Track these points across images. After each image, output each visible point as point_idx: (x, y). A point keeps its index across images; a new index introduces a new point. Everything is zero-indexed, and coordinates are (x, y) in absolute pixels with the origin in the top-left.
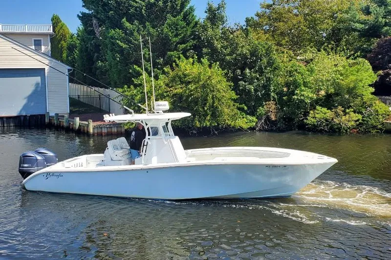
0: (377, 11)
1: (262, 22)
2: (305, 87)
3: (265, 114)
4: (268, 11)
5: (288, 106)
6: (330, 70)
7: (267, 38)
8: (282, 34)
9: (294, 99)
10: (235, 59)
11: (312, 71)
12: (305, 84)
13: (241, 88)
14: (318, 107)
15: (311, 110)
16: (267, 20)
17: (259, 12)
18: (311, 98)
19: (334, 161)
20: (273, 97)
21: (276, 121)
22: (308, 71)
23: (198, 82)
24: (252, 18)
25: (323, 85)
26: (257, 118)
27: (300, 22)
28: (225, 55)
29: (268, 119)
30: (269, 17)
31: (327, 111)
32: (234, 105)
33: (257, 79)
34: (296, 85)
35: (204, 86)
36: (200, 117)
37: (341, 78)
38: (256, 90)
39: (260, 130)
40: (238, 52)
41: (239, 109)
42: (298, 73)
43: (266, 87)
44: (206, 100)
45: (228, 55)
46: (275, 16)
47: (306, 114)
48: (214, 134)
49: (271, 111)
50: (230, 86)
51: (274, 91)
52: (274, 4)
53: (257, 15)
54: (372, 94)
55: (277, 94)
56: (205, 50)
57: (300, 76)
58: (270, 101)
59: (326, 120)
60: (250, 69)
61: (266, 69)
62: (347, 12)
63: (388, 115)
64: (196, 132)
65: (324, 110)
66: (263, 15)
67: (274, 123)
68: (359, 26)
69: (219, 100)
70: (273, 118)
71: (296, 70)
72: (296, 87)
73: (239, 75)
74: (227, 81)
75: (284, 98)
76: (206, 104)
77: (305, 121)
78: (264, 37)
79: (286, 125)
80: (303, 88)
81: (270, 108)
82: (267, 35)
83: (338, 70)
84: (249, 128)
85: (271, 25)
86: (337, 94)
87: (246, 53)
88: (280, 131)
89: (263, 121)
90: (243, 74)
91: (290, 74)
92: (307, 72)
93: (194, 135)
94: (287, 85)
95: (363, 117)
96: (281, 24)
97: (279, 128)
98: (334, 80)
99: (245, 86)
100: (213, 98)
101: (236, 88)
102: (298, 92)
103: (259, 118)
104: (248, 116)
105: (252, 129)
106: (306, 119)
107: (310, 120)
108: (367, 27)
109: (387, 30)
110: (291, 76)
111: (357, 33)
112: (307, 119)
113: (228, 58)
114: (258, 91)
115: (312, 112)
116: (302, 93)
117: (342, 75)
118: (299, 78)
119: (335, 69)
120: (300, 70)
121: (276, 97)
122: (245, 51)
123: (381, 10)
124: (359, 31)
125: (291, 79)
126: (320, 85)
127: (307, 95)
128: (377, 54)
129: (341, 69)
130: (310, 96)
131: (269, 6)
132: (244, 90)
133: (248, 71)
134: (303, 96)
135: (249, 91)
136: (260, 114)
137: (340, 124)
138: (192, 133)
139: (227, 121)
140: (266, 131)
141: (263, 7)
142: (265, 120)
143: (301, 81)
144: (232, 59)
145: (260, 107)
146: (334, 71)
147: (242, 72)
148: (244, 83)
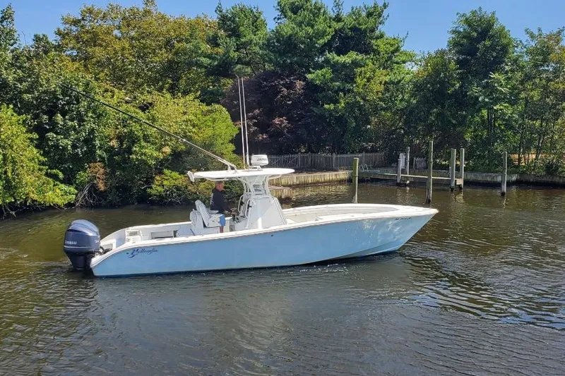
0: (226, 43)
1: (67, 44)
2: (146, 142)
3: (88, 182)
4: (74, 28)
5: (124, 169)
6: (178, 120)
7: (78, 68)
8: (99, 64)
9: (133, 159)
11: (154, 120)
12: (146, 138)
13: (50, 143)
14: (166, 171)
15: (156, 174)
16: (73, 41)
17: (62, 29)
18: (156, 159)
19: (434, 211)
20: (100, 156)
21: (105, 191)
22: (148, 119)
24: (44, 36)
25: (171, 140)
26: (76, 188)
27: (123, 49)
28: (20, 92)
29: (94, 189)
30: (77, 38)
31: (180, 176)
32: (40, 170)
33: (75, 129)
34: (133, 139)
37: (194, 130)
38: (74, 147)
39: (82, 206)
40: (41, 89)
41: (47, 175)
43: (88, 141)
45: (27, 92)
46: (86, 37)
47: (149, 181)
48: (9, 216)
49: (98, 178)
50: (31, 140)
51: (100, 148)
52: (83, 19)
53: (59, 33)
54: (233, 152)
55: (105, 151)
57: (138, 127)
58: (95, 162)
59: (178, 189)
60: (64, 115)
61: (86, 115)
62: (187, 41)
65: (175, 174)
66: (67, 34)
67: (102, 195)
68: (206, 61)
70: (102, 187)
72: (134, 143)
73: (46, 124)
74: (27, 132)
75: (116, 158)
77: (149, 190)
78: (73, 66)
79: (120, 197)
80: (143, 144)
81: (96, 173)
82: (77, 65)
83: (189, 120)
84: (66, 205)
85: (79, 48)
86: (188, 152)
87: (55, 91)
88: (112, 206)
89: (86, 192)
90: (52, 122)
94: (120, 138)
96: (97, 49)
97: (111, 201)
98: (185, 133)
99: (58, 140)
101: (41, 144)
102: (137, 149)
103: (79, 188)
104: (63, 185)
105: (70, 205)
106: (149, 187)
107: (156, 189)
108: (216, 63)
109: (240, 69)
110: (124, 126)
111: (203, 70)
112: (151, 188)
113: (26, 96)
114: (77, 147)
115: (158, 178)
116: (144, 151)
117: (194, 126)
118: (136, 128)
119: (185, 118)
121: (105, 155)
122: (54, 87)
123: (232, 42)
124: (206, 68)
125: (126, 131)
126: (165, 140)
127: (150, 153)
128: (232, 99)
129: (193, 118)
130: (155, 155)
131: (76, 22)
132: (56, 146)
133: (59, 117)
134: (145, 155)
135: (65, 148)
136: (81, 182)
137: (196, 193)
140: (91, 207)
141: (67, 23)
142: (89, 192)
143: (140, 134)
144: (33, 98)
145: (81, 172)
146: (184, 121)
147: (50, 119)
148: (55, 136)
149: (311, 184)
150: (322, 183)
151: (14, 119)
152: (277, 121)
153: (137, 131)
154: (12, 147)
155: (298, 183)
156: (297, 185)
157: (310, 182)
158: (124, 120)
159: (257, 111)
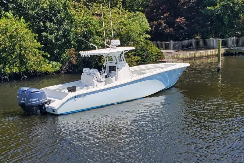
2: (97, 36)
3: (68, 60)
6: (116, 22)
9: (90, 45)
10: (37, 13)
12: (98, 34)
13: (44, 38)
20: (73, 45)
21: (77, 64)
23: (6, 33)
26: (61, 63)
29: (71, 62)
32: (39, 53)
35: (11, 37)
36: (10, 64)
38: (57, 40)
39: (65, 73)
40: (40, 7)
41: (43, 56)
42: (92, 24)
43: (65, 36)
44: (14, 49)
45: (32, 9)
48: (24, 78)
49: (73, 57)
50: (35, 37)
51: (74, 40)
54: (149, 39)
55: (76, 42)
56: (10, 6)
57: (93, 27)
58: (71, 48)
63: (160, 56)
64: (7, 78)
67: (75, 66)
69: (26, 49)
70: (74, 62)
71: (90, 22)
73: (42, 27)
74: (32, 32)
76: (14, 52)
77: (100, 64)
80: (96, 37)
83: (122, 22)
84: (54, 72)
87: (46, 8)
89: (67, 65)
90: (45, 27)
91: (85, 25)
92: (98, 24)
93: (6, 80)
95: (141, 59)
98: (119, 29)
99: (47, 36)
100: (20, 47)
101: (40, 39)
102: (92, 40)
103: (63, 63)
104: (54, 62)
105: (59, 72)
110: (86, 27)
113: (31, 12)
114: (59, 40)
118: (92, 28)
120: (92, 22)
121: (76, 44)
122: (45, 6)
125: (86, 30)
126: (108, 34)
128: (153, 8)
129: (124, 20)
130: (101, 43)
132: (46, 40)
133: (48, 24)
135: (51, 40)
136: (64, 60)
138: (4, 79)
139: (34, 67)
140: (70, 73)
142: (69, 64)
143: (94, 31)
144: (35, 13)
145: (64, 54)
146: (119, 23)
147: (44, 24)
148: (46, 34)
149: (199, 57)
150: (206, 56)
151: (25, 25)
152: (178, 20)
153: (93, 30)
154: (24, 41)
155: (190, 57)
156: (190, 58)
157: (198, 56)
158: (85, 24)
159: (166, 15)
